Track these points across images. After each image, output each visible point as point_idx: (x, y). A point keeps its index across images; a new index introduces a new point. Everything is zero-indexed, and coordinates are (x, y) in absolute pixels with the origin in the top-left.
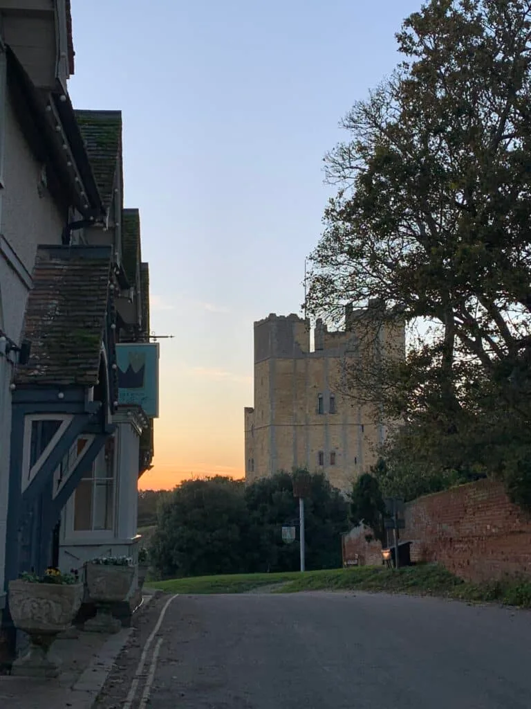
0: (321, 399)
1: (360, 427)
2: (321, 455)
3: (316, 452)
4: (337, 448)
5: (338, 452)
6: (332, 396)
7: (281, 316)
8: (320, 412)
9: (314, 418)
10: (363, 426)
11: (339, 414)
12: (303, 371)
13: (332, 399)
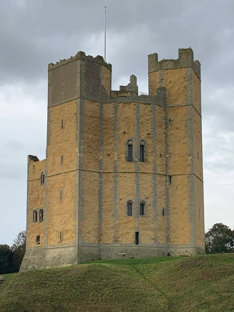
0: (130, 146)
1: (168, 178)
2: (130, 204)
3: (125, 201)
4: (147, 198)
5: (148, 202)
6: (143, 143)
7: (89, 56)
8: (130, 159)
9: (123, 165)
10: (170, 177)
11: (149, 162)
12: (112, 116)
13: (142, 146)
